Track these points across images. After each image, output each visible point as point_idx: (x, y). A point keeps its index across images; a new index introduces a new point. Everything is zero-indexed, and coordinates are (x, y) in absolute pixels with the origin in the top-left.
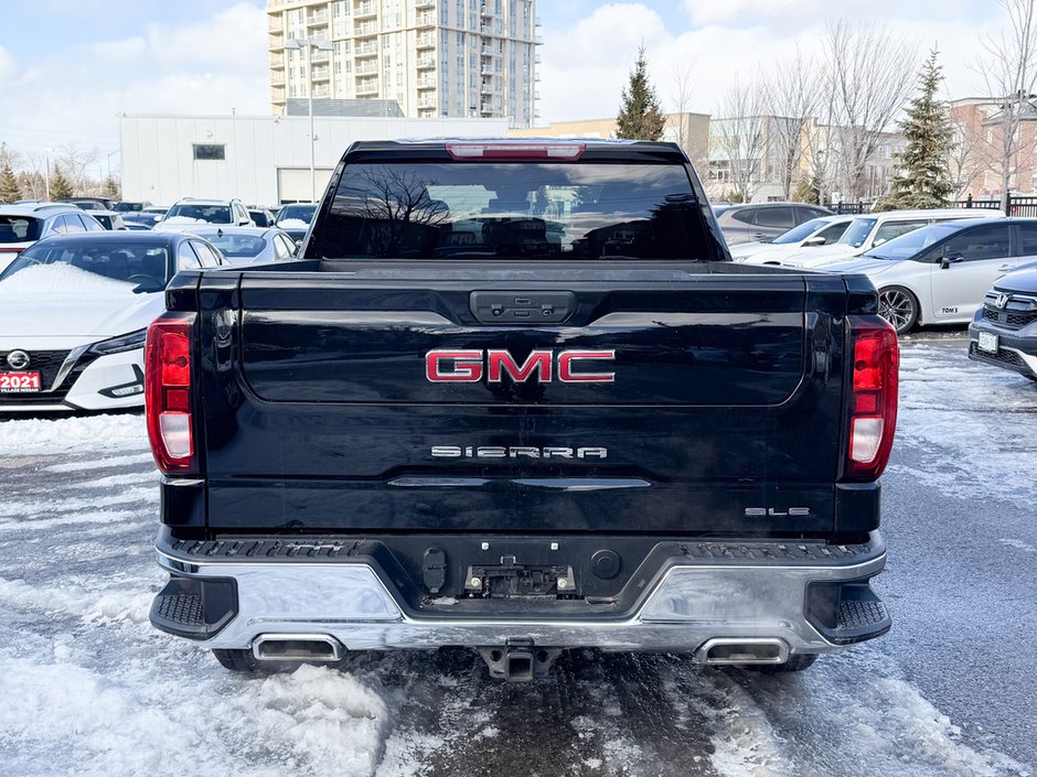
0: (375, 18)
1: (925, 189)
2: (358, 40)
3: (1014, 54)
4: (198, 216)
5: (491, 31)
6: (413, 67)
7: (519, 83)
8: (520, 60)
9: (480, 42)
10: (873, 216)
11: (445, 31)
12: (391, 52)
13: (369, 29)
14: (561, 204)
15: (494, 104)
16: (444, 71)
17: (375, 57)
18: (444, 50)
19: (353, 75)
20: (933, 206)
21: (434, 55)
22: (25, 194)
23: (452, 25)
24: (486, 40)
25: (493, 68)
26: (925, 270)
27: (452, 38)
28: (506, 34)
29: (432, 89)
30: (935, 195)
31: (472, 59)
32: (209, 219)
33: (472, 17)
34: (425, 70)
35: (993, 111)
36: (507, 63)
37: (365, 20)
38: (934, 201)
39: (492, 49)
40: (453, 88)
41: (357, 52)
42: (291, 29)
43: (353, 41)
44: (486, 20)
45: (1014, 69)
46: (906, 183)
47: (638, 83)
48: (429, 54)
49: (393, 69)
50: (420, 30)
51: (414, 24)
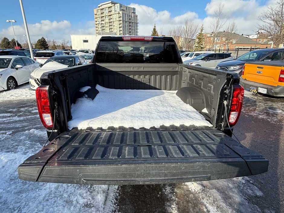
0: (112, 19)
1: (200, 48)
2: (109, 23)
3: (216, 25)
4: (83, 52)
5: (131, 21)
6: (118, 27)
7: (135, 29)
8: (135, 26)
9: (129, 23)
10: (194, 52)
11: (123, 21)
12: (115, 24)
13: (111, 20)
14: (142, 50)
15: (131, 33)
16: (123, 28)
17: (112, 25)
18: (123, 24)
19: (109, 28)
20: (201, 51)
21: (122, 25)
22: (58, 48)
23: (124, 20)
24: (130, 22)
25: (131, 30)
26: (203, 62)
27: (124, 22)
28: (133, 22)
29: (121, 31)
30: (201, 49)
31: (128, 26)
32: (85, 52)
33: (127, 19)
34: (120, 27)
35: (208, 35)
36: (133, 26)
37: (110, 19)
38: (201, 50)
39: (131, 24)
40: (125, 30)
41: (109, 24)
42: (98, 20)
43: (108, 23)
44: (130, 19)
45: (215, 27)
46: (197, 47)
47: (154, 29)
48: (121, 25)
49: (115, 27)
50: (119, 21)
51: (118, 20)
